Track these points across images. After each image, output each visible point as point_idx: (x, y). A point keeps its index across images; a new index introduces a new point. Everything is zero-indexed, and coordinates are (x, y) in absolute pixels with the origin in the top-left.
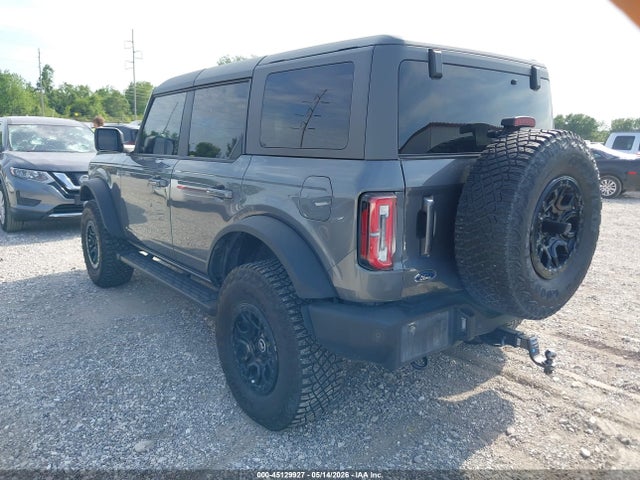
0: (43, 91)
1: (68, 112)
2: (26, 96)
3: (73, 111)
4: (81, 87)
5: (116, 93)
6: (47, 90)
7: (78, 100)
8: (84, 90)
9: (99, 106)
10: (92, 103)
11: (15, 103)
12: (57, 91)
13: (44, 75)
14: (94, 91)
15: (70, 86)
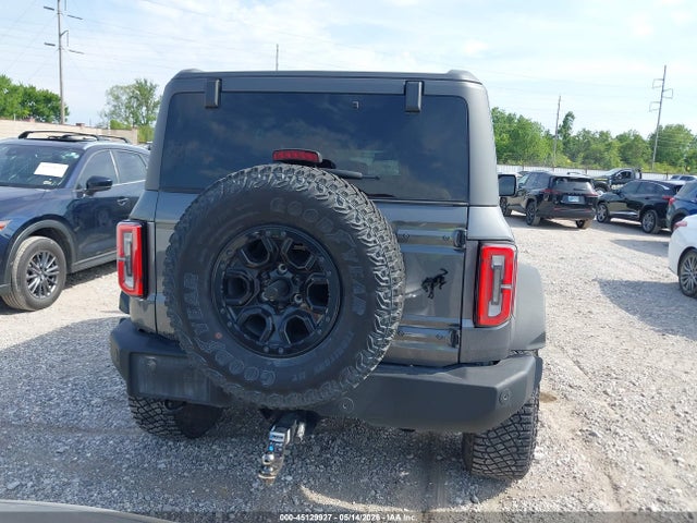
0: (561, 139)
1: (580, 159)
2: (543, 143)
3: (586, 158)
4: (602, 134)
5: (637, 138)
6: (565, 137)
7: (594, 146)
8: (604, 135)
9: (615, 152)
10: (607, 150)
11: (531, 151)
12: (574, 138)
13: (565, 121)
14: (614, 137)
15: (588, 132)
